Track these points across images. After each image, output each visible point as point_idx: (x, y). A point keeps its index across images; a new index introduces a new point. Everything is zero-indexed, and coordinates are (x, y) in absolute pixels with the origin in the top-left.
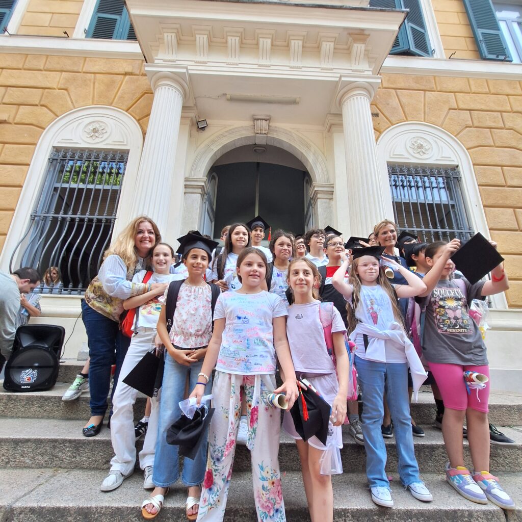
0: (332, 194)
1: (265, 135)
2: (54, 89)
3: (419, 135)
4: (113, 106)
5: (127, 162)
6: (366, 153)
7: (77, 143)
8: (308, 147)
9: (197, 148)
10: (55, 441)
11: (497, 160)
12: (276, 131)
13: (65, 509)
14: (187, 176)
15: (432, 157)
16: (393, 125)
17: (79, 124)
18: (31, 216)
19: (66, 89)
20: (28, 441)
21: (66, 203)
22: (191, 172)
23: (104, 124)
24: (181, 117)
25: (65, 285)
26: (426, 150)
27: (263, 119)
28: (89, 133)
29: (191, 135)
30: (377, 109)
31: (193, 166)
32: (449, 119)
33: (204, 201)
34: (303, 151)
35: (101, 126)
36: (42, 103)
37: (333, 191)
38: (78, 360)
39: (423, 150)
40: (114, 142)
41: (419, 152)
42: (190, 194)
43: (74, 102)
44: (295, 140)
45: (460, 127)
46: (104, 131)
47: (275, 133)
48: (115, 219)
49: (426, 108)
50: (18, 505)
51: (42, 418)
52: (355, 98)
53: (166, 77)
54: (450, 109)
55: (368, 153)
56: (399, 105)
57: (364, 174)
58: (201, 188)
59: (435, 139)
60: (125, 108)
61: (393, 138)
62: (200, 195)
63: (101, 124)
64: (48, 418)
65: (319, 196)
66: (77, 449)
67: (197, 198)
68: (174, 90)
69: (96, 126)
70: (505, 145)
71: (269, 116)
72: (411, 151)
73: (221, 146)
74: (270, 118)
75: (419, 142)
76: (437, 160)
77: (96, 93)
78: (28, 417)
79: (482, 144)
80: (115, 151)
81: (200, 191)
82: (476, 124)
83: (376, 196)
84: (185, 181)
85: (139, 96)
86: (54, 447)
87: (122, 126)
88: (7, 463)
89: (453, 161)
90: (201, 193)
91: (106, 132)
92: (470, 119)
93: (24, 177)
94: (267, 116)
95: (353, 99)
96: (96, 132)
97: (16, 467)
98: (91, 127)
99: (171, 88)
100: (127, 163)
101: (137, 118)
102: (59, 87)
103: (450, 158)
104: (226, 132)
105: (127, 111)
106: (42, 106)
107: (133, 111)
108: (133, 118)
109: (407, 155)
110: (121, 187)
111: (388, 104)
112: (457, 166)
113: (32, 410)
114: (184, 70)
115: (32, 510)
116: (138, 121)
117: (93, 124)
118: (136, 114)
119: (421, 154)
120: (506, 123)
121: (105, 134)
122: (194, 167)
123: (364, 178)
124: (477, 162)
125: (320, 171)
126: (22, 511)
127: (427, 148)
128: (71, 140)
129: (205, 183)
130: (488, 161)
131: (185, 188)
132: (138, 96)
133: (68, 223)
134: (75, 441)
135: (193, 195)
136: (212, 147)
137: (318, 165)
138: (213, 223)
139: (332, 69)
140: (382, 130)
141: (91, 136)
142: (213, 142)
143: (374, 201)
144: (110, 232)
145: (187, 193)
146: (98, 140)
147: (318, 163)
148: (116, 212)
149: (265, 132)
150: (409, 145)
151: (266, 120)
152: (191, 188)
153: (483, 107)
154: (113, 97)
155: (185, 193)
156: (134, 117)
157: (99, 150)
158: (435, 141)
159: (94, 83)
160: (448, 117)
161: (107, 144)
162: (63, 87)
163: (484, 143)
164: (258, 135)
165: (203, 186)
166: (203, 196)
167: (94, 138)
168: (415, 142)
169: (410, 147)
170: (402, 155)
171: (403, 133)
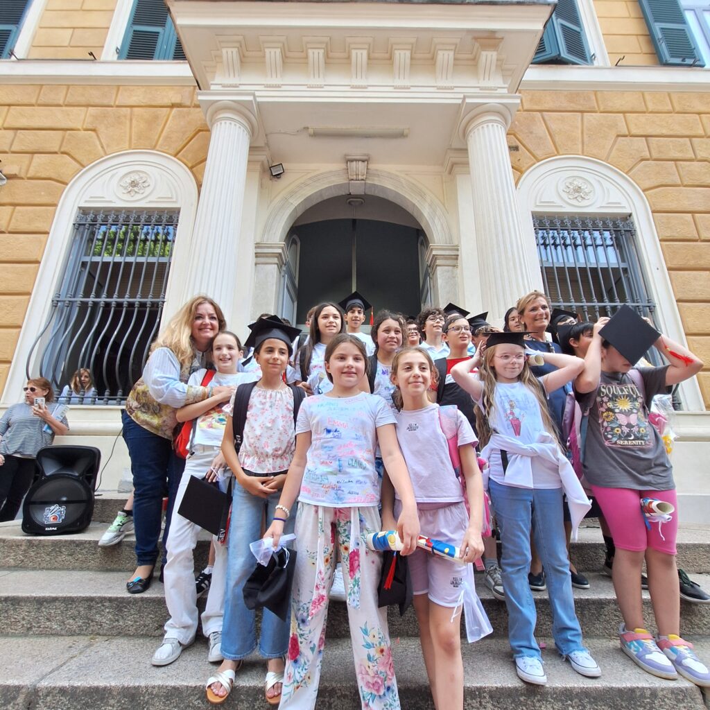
0: (457, 259)
1: (362, 182)
2: (79, 130)
3: (576, 173)
4: (158, 150)
5: (177, 225)
6: (502, 202)
7: (111, 202)
8: (422, 195)
9: (271, 202)
10: (91, 599)
11: (686, 205)
12: (378, 176)
13: (105, 689)
14: (258, 241)
15: (594, 203)
16: (538, 161)
17: (112, 176)
18: (53, 301)
19: (94, 130)
20: (55, 599)
21: (98, 283)
22: (263, 235)
23: (145, 175)
24: (249, 161)
25: (100, 393)
26: (587, 194)
27: (359, 160)
28: (125, 188)
29: (261, 186)
30: (516, 140)
31: (265, 227)
32: (617, 149)
33: (283, 274)
34: (414, 201)
35: (141, 178)
36: (62, 150)
37: (458, 255)
38: (119, 492)
39: (581, 194)
40: (159, 198)
41: (576, 198)
42: (262, 266)
43: (105, 147)
44: (403, 187)
45: (633, 160)
46: (146, 184)
47: (376, 179)
48: (164, 302)
49: (585, 136)
50: (44, 684)
51: (74, 569)
52: (485, 126)
53: (226, 108)
54: (618, 136)
55: (505, 202)
56: (547, 132)
57: (500, 228)
58: (277, 257)
59: (597, 177)
60: (173, 152)
61: (539, 180)
62: (276, 266)
63: (142, 175)
64: (82, 569)
65: (438, 262)
66: (120, 611)
67: (272, 270)
68: (238, 125)
69: (135, 177)
70: (697, 183)
71: (368, 155)
72: (564, 195)
73: (303, 199)
74: (369, 158)
75: (575, 183)
76: (601, 207)
77: (133, 134)
78: (55, 569)
79: (664, 183)
80: (161, 211)
81: (276, 260)
82: (655, 155)
83: (517, 260)
84: (256, 247)
85: (191, 135)
86: (90, 608)
87: (170, 177)
88: (29, 629)
89: (624, 207)
90: (277, 264)
91: (149, 186)
92: (647, 149)
93: (42, 249)
94: (365, 155)
95: (483, 127)
96: (135, 186)
97: (40, 635)
98: (128, 180)
99: (233, 123)
100: (178, 227)
101: (190, 165)
102: (84, 127)
103: (619, 203)
104: (310, 179)
105: (175, 156)
106: (63, 153)
107: (183, 156)
108: (183, 165)
109: (559, 202)
110: (170, 259)
111: (531, 133)
112: (630, 215)
113: (60, 559)
114: (250, 98)
115: (63, 691)
116: (191, 168)
117: (131, 175)
118: (187, 160)
119: (580, 199)
120: (697, 152)
121: (147, 188)
122: (267, 229)
123: (500, 235)
124: (659, 208)
125: (439, 227)
126: (50, 692)
127: (587, 190)
128: (103, 197)
129: (283, 249)
130: (673, 206)
131: (256, 257)
132: (189, 134)
133: (101, 309)
134: (117, 599)
135: (267, 266)
136: (291, 201)
137: (436, 221)
138: (296, 304)
139: (452, 88)
140: (524, 169)
141: (129, 192)
142: (293, 193)
143: (515, 268)
144: (158, 320)
145: (259, 264)
146: (138, 197)
147: (437, 218)
148: (165, 292)
149: (362, 178)
150: (562, 187)
151: (363, 161)
152: (263, 257)
153: (665, 132)
154: (156, 137)
155: (256, 264)
156: (185, 164)
157: (141, 210)
158: (599, 181)
159: (131, 120)
160: (615, 147)
161: (150, 202)
162: (90, 127)
163: (666, 181)
164: (353, 182)
165: (280, 254)
166: (280, 267)
167: (132, 194)
168: (570, 183)
169: (564, 191)
170: (553, 202)
171: (553, 171)
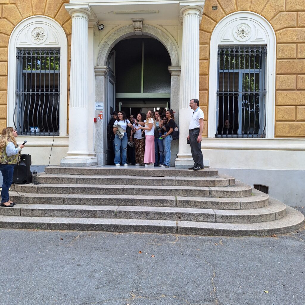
1: (140, 31)
2: (8, 4)
3: (244, 22)
4: (45, 16)
5: (60, 56)
7: (29, 44)
9: (100, 43)
12: (148, 27)
14: (95, 65)
15: (249, 39)
16: (227, 15)
17: (28, 30)
19: (15, 4)
22: (97, 62)
26: (247, 34)
27: (138, 21)
28: (35, 37)
29: (95, 35)
30: (217, 2)
31: (98, 57)
33: (107, 77)
34: (164, 42)
35: (41, 31)
36: (3, 16)
37: (180, 70)
39: (244, 34)
40: (50, 42)
41: (241, 36)
42: (98, 76)
43: (22, 14)
45: (275, 12)
46: (43, 35)
47: (147, 29)
60: (53, 16)
61: (225, 26)
63: (41, 29)
65: (172, 74)
67: (102, 78)
69: (38, 31)
72: (236, 35)
73: (113, 42)
74: (143, 20)
75: (243, 27)
76: (252, 41)
77: (33, 6)
79: (287, 26)
80: (52, 49)
81: (103, 74)
84: (94, 68)
85: (60, 5)
89: (264, 41)
90: (104, 76)
91: (45, 35)
92: (284, 5)
93: (7, 70)
94: (141, 18)
96: (39, 36)
97: (58, 194)
98: (35, 32)
101: (61, 24)
102: (10, 2)
103: (262, 39)
105: (54, 18)
106: (4, 18)
107: (58, 18)
109: (232, 39)
110: (59, 72)
112: (266, 45)
114: (87, 6)
117: (36, 30)
118: (60, 21)
119: (243, 37)
121: (44, 37)
124: (281, 41)
127: (247, 32)
128: (26, 42)
129: (106, 69)
130: (288, 40)
131: (95, 72)
133: (35, 97)
135: (100, 77)
136: (108, 43)
140: (218, 20)
141: (37, 39)
142: (109, 39)
144: (58, 101)
145: (96, 76)
146: (41, 41)
148: (59, 89)
149: (140, 29)
150: (235, 30)
151: (140, 21)
152: (98, 72)
154: (44, 8)
156: (59, 23)
157: (43, 49)
158: (254, 26)
161: (47, 44)
162: (13, 2)
164: (136, 31)
165: (105, 71)
167: (38, 40)
168: (240, 28)
169: (236, 32)
170: (229, 40)
171: (233, 21)
